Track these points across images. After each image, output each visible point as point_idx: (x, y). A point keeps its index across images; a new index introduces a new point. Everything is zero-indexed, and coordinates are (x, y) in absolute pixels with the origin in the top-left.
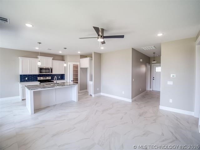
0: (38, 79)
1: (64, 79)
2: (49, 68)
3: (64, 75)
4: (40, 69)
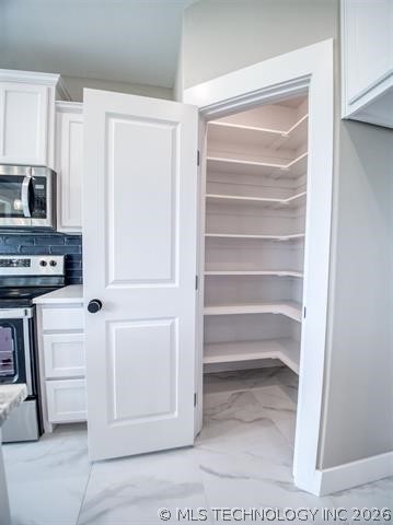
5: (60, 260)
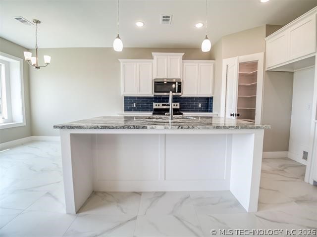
0: (155, 107)
1: (211, 111)
2: (174, 81)
3: (212, 98)
4: (155, 82)
5: (178, 104)
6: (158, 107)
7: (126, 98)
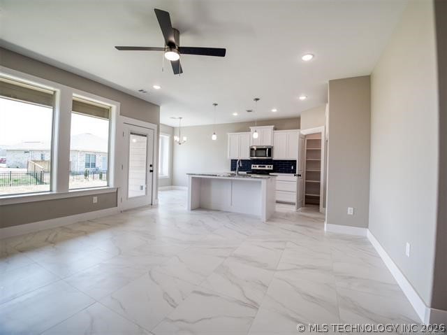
2: (265, 147)
4: (250, 149)
6: (255, 168)
7: (232, 160)
